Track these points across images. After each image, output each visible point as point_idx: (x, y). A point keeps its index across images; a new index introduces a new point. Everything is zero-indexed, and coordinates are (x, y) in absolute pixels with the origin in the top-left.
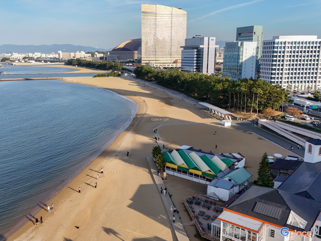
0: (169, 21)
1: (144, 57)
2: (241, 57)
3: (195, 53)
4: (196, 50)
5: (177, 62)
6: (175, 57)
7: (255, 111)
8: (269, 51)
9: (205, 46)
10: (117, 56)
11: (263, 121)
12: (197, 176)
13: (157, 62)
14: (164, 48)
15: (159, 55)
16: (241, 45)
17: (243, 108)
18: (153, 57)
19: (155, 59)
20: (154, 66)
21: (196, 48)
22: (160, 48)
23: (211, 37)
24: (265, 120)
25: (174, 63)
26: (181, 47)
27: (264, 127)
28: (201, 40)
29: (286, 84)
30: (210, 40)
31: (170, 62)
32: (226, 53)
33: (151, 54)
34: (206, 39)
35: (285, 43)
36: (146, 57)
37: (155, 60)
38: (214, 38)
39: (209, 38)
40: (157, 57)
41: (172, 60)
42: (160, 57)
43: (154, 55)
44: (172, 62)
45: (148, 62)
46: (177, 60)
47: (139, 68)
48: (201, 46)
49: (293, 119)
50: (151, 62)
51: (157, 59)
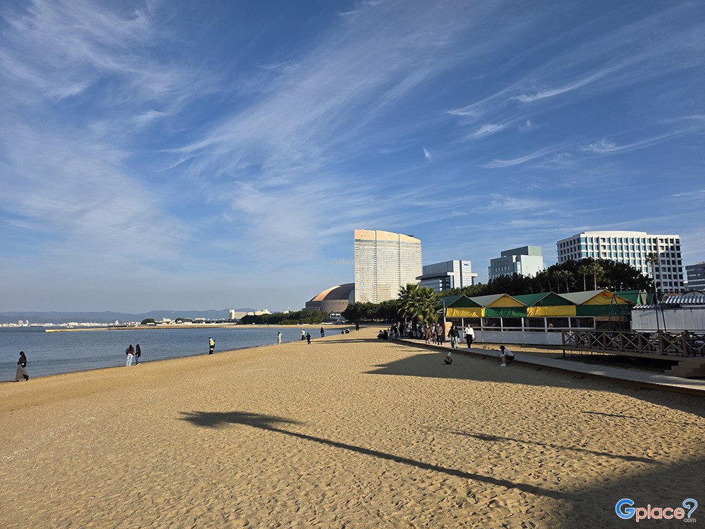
0: (395, 252)
3: (441, 285)
4: (441, 281)
8: (575, 247)
9: (455, 274)
16: (517, 260)
21: (440, 277)
23: (464, 260)
26: (417, 278)
28: (449, 266)
30: (463, 265)
32: (493, 276)
34: (456, 264)
38: (469, 263)
39: (461, 262)
47: (351, 306)
48: (449, 274)
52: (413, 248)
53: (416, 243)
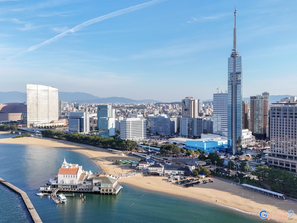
0: (46, 95)
1: (29, 119)
2: (108, 125)
4: (79, 120)
5: (54, 123)
6: (52, 118)
7: (129, 150)
9: (84, 117)
11: (133, 153)
12: (128, 164)
13: (39, 122)
16: (108, 120)
17: (125, 150)
18: (36, 119)
19: (37, 121)
20: (38, 126)
21: (79, 118)
24: (133, 152)
25: (51, 123)
27: (134, 154)
28: (82, 115)
29: (132, 138)
31: (48, 122)
34: (85, 114)
35: (129, 122)
36: (31, 119)
40: (38, 119)
42: (41, 119)
44: (50, 122)
45: (32, 123)
46: (53, 120)
49: (140, 152)
50: (35, 123)
51: (39, 121)
52: (55, 93)
53: (56, 91)
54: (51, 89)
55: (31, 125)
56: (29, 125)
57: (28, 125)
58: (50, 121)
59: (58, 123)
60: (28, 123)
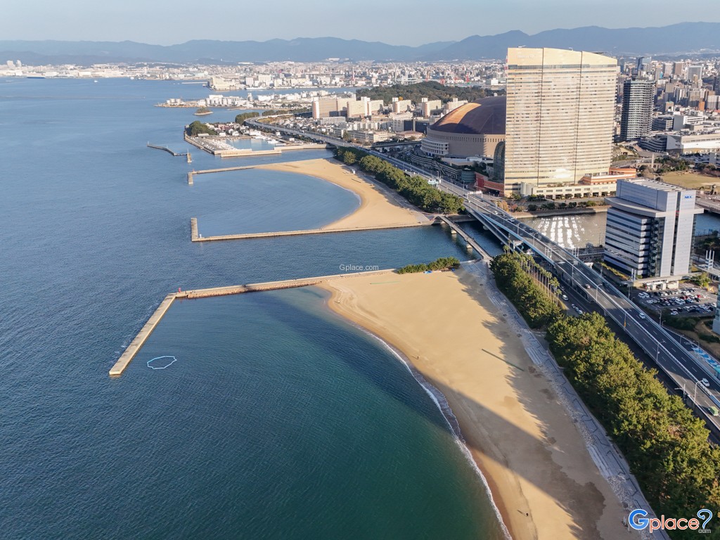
1: (511, 170)
4: (644, 221)
5: (590, 182)
6: (586, 167)
9: (668, 215)
10: (446, 145)
13: (541, 181)
14: (559, 148)
15: (547, 165)
18: (533, 169)
19: (536, 174)
20: (535, 192)
21: (645, 217)
22: (550, 148)
23: (685, 190)
25: (582, 182)
30: (682, 197)
31: (572, 180)
33: (526, 163)
34: (671, 199)
36: (515, 170)
37: (536, 177)
38: (693, 194)
39: (679, 194)
40: (540, 169)
41: (578, 176)
42: (550, 169)
43: (533, 166)
44: (578, 179)
45: (519, 181)
46: (590, 174)
48: (658, 215)
50: (526, 181)
51: (541, 174)
52: (604, 74)
53: (609, 66)
54: (590, 58)
55: (515, 187)
56: (511, 187)
57: (506, 187)
58: (580, 174)
59: (606, 185)
60: (506, 181)
